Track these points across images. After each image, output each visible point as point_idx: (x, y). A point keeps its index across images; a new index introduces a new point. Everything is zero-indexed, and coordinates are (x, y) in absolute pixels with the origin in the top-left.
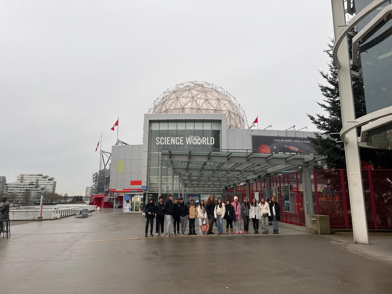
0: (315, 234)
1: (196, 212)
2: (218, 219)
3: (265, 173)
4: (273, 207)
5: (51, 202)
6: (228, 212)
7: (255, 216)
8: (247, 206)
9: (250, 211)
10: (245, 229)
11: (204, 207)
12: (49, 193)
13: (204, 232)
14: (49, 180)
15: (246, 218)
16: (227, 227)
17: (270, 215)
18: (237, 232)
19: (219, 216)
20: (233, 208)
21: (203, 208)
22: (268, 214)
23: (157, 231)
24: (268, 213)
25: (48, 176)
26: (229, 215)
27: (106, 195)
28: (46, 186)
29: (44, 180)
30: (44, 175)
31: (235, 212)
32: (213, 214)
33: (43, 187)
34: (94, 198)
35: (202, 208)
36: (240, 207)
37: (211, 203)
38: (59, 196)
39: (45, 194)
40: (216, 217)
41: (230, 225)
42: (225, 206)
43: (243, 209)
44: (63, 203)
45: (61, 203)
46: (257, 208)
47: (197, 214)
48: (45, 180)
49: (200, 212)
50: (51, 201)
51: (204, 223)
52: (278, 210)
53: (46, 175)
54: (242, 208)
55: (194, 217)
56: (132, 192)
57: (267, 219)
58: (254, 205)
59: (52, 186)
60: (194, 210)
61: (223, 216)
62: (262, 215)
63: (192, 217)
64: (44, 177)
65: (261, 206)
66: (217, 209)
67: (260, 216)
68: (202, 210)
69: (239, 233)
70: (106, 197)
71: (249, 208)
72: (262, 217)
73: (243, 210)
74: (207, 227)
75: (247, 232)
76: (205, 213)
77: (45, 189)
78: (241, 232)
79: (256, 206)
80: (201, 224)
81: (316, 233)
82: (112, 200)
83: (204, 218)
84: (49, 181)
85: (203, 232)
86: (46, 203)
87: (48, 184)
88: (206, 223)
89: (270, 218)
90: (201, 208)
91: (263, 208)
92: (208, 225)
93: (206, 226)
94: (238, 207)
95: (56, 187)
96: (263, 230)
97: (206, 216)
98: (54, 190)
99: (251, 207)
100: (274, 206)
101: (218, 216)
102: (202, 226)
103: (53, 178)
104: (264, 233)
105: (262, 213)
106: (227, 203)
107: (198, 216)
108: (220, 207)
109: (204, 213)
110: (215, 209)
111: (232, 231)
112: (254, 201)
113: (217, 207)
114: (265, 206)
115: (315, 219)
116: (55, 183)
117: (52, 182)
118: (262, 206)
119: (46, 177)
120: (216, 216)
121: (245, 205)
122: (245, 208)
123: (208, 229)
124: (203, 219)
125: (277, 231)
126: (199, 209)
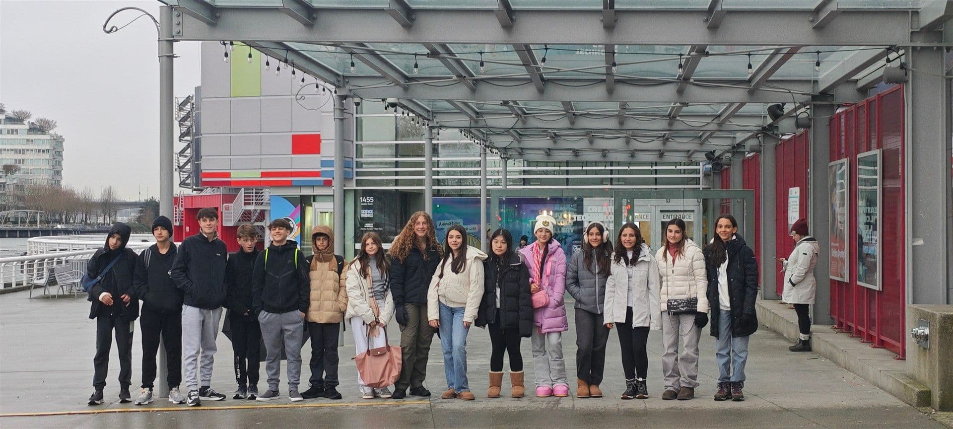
0: (919, 404)
1: (342, 293)
2: (446, 326)
3: (808, 89)
4: (723, 269)
5: (45, 227)
6: (498, 291)
7: (630, 311)
8: (598, 260)
9: (608, 289)
10: (580, 375)
11: (379, 266)
12: (36, 189)
13: (377, 385)
14: (33, 129)
15: (586, 321)
16: (496, 364)
17: (702, 306)
18: (543, 389)
19: (449, 312)
20: (524, 269)
21: (374, 271)
22: (693, 302)
23: (148, 382)
24: (696, 300)
25: (28, 116)
26: (498, 306)
27: (229, 198)
28: (20, 157)
29: (12, 132)
30: (9, 111)
31: (531, 294)
32: (422, 305)
33: (12, 163)
34: (182, 209)
35: (369, 270)
36: (561, 268)
37: (415, 250)
38: (78, 199)
39: (19, 193)
40: (437, 317)
41: (506, 354)
42: (486, 263)
43: (573, 280)
44: (96, 228)
45: (89, 228)
46: (638, 272)
47: (344, 300)
48: (17, 131)
49: (358, 292)
50: (48, 222)
51: (379, 342)
52: (745, 284)
53: (17, 110)
54: (570, 274)
55: (330, 314)
56: (300, 186)
57: (688, 323)
58: (630, 255)
59: (47, 156)
60: (331, 283)
61: (471, 312)
62: (664, 307)
63: (320, 313)
64: (9, 120)
65: (662, 263)
66: (441, 276)
67: (656, 314)
68: (367, 283)
69: (551, 393)
70: (227, 208)
71: (606, 273)
72: (665, 315)
73: (577, 282)
74: (390, 361)
75: (593, 389)
76: (384, 297)
77: (19, 169)
78: (560, 388)
79: (634, 262)
80: (361, 348)
81: (925, 399)
82: (257, 220)
83: (378, 322)
84: (32, 137)
85: (369, 385)
86: (27, 227)
87: (30, 147)
88: (388, 348)
89: (700, 320)
90: (364, 272)
91: (670, 272)
92: (397, 355)
93: (385, 359)
94: (548, 268)
95: (63, 163)
96: (670, 382)
97: (387, 307)
98: (58, 173)
99: (614, 267)
100: (727, 262)
101: (445, 312)
102: (364, 359)
103: (47, 122)
104: (671, 395)
105: (665, 298)
106: (495, 246)
107: (350, 312)
108: (456, 269)
109: (378, 295)
110: (435, 278)
111: (518, 381)
112: (627, 238)
113: (443, 267)
114: (682, 263)
115: (927, 332)
116: (58, 141)
117: (42, 141)
118: (666, 260)
119: (18, 119)
120: (433, 314)
121: (588, 258)
122: (583, 273)
123: (395, 373)
124: (372, 327)
125: (739, 385)
126: (352, 274)
